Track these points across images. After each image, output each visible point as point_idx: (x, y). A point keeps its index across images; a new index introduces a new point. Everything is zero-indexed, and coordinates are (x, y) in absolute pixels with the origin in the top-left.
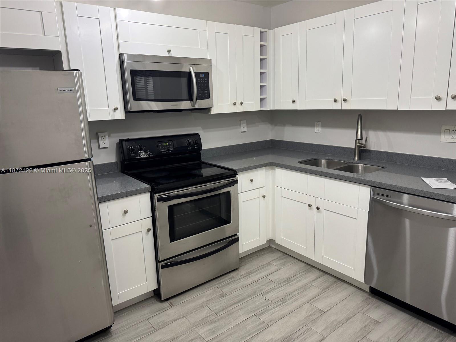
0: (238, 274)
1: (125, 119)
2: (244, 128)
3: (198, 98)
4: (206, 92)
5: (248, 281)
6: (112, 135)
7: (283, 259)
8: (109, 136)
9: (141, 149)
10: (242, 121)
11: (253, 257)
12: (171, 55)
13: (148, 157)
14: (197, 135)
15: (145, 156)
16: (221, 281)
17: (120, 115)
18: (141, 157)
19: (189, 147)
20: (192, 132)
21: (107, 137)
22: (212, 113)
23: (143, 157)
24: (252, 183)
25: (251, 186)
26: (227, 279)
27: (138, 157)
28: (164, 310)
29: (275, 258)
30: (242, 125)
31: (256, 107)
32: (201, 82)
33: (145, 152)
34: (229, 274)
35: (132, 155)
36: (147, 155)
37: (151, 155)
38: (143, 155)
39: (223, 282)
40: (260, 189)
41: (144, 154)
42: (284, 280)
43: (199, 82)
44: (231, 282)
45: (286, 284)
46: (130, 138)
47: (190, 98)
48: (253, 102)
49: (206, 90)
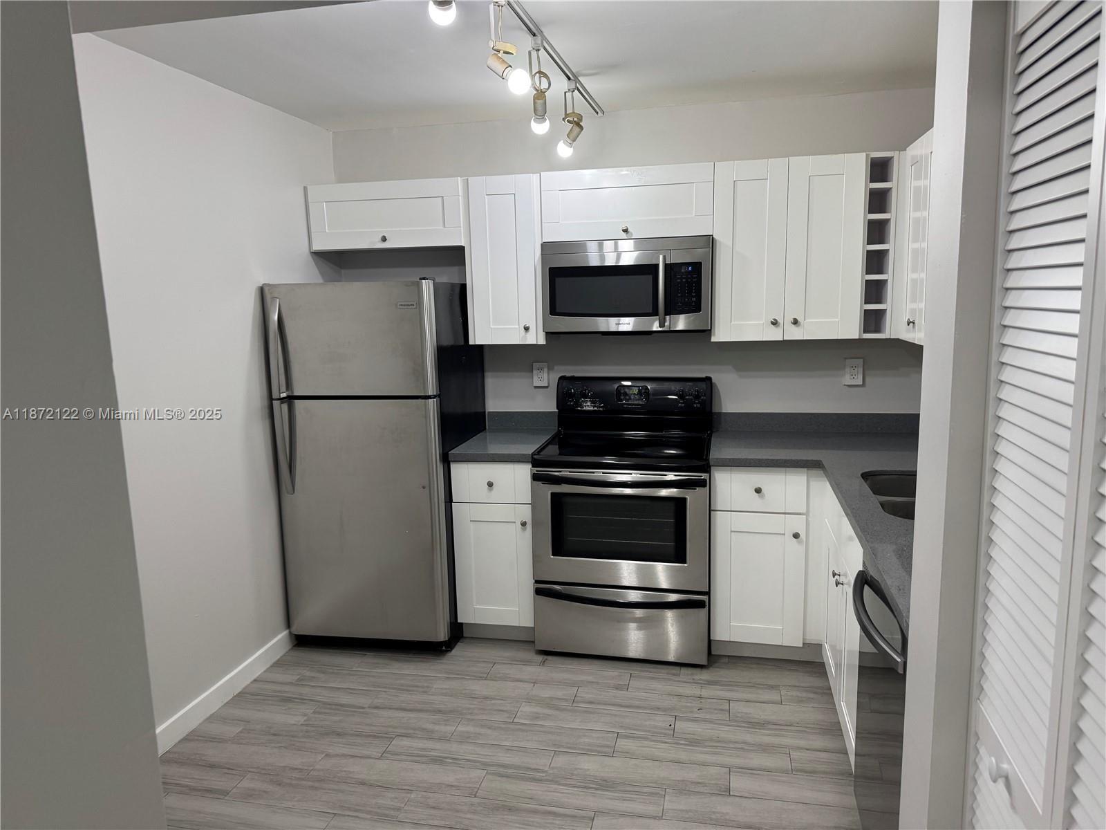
1: (545, 343)
4: (694, 299)
5: (691, 691)
6: (556, 368)
8: (550, 369)
9: (585, 396)
10: (848, 361)
13: (595, 410)
14: (706, 380)
15: (592, 408)
18: (585, 408)
19: (681, 403)
21: (546, 370)
22: (714, 339)
23: (587, 408)
24: (757, 497)
26: (663, 671)
27: (579, 408)
28: (526, 663)
32: (684, 280)
33: (592, 402)
35: (569, 403)
36: (594, 406)
37: (601, 407)
38: (588, 406)
41: (589, 404)
43: (679, 281)
44: (664, 678)
47: (655, 313)
48: (837, 320)
49: (693, 297)
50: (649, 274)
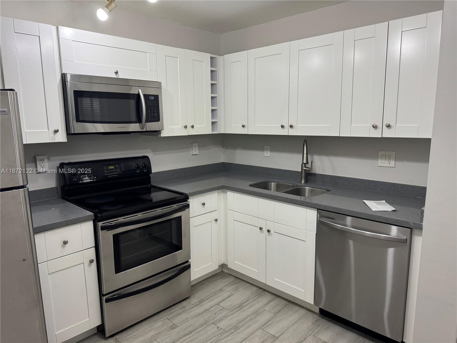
0: (189, 303)
1: (66, 141)
2: (195, 151)
3: (147, 121)
4: (156, 114)
5: (200, 309)
6: (52, 158)
7: (235, 284)
8: (49, 159)
10: (193, 144)
11: (205, 284)
12: (119, 76)
13: (91, 181)
14: (146, 158)
15: (89, 181)
16: (172, 311)
17: (61, 137)
18: (84, 181)
19: (138, 170)
20: (141, 155)
21: (46, 160)
22: (162, 135)
23: (86, 181)
24: (203, 207)
25: (203, 210)
26: (177, 308)
27: (81, 182)
29: (227, 284)
30: (194, 148)
31: (208, 130)
32: (151, 104)
33: (89, 177)
34: (180, 304)
35: (74, 180)
36: (91, 179)
37: (95, 179)
39: (173, 312)
40: (212, 212)
41: (87, 178)
42: (237, 306)
43: (148, 104)
44: (182, 312)
45: (238, 310)
46: (72, 161)
47: (139, 120)
48: (204, 126)
49: (156, 113)
50: (134, 99)
